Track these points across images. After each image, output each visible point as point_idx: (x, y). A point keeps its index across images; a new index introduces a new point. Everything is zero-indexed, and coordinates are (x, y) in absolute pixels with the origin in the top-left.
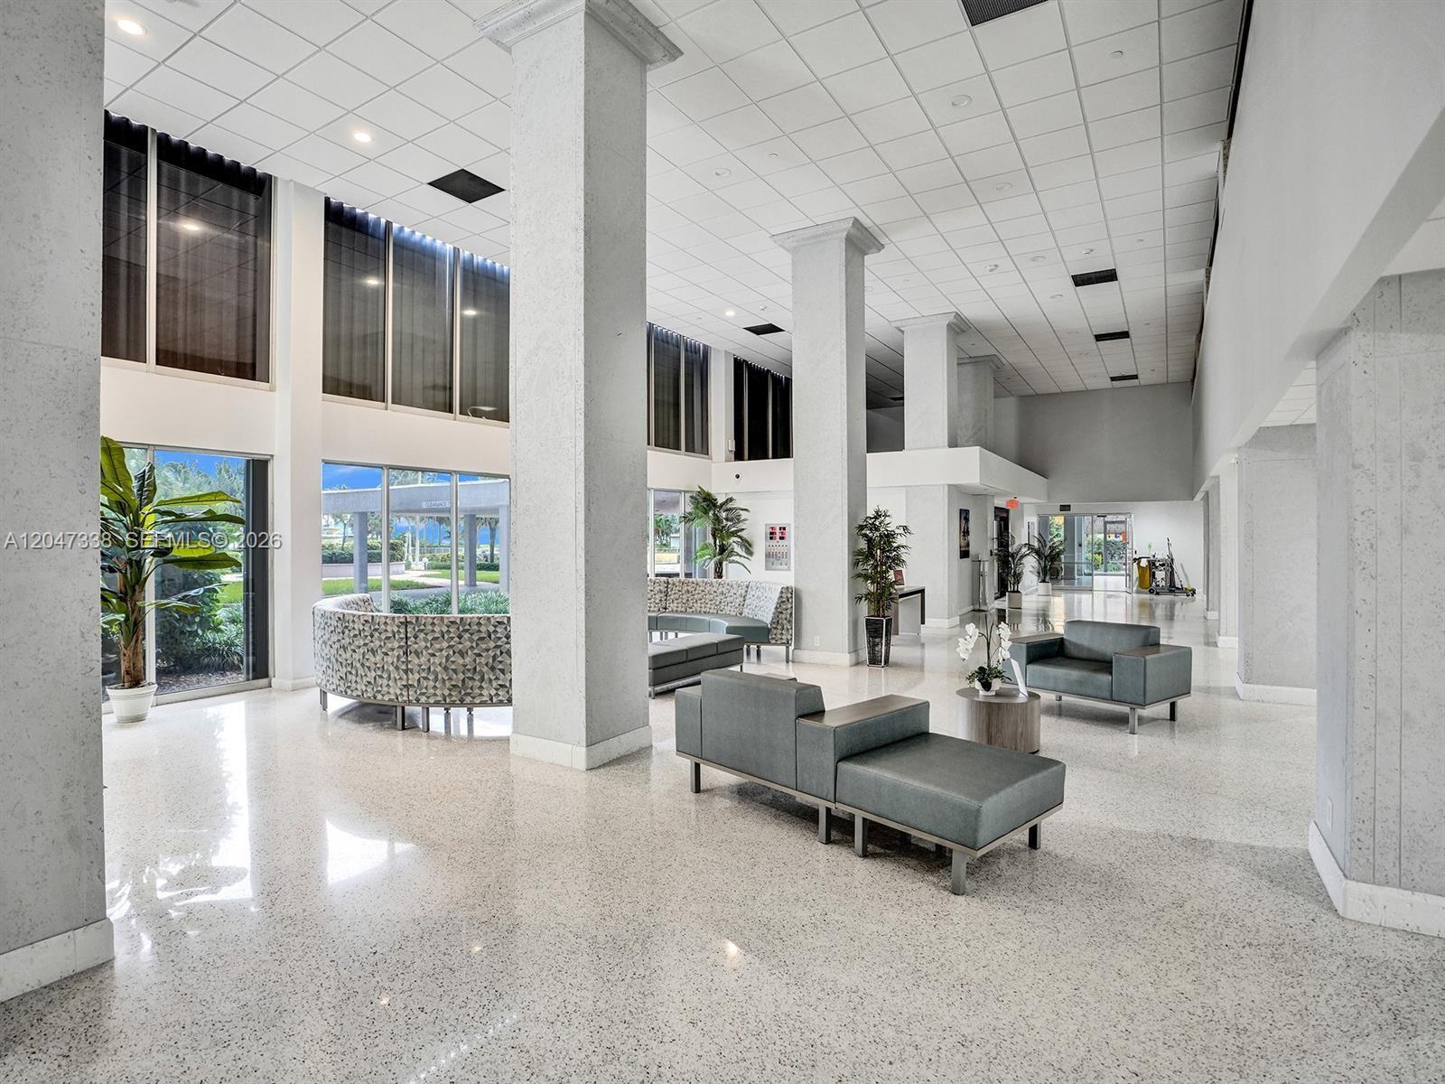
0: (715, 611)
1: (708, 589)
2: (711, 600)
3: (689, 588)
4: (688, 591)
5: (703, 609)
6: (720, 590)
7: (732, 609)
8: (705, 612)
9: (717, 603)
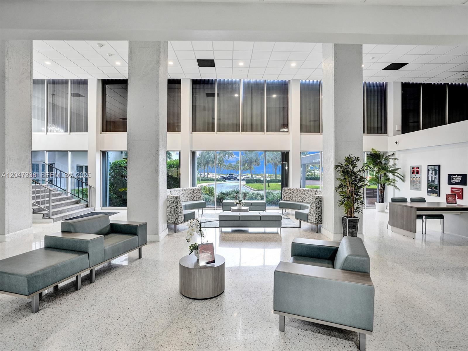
0: (302, 201)
1: (299, 192)
2: (300, 196)
3: (291, 192)
4: (291, 193)
5: (296, 200)
6: (304, 193)
7: (309, 200)
8: (297, 201)
9: (303, 198)
